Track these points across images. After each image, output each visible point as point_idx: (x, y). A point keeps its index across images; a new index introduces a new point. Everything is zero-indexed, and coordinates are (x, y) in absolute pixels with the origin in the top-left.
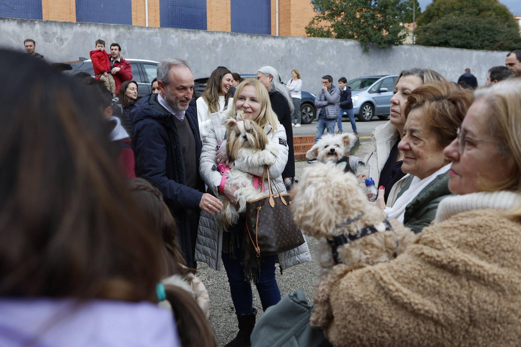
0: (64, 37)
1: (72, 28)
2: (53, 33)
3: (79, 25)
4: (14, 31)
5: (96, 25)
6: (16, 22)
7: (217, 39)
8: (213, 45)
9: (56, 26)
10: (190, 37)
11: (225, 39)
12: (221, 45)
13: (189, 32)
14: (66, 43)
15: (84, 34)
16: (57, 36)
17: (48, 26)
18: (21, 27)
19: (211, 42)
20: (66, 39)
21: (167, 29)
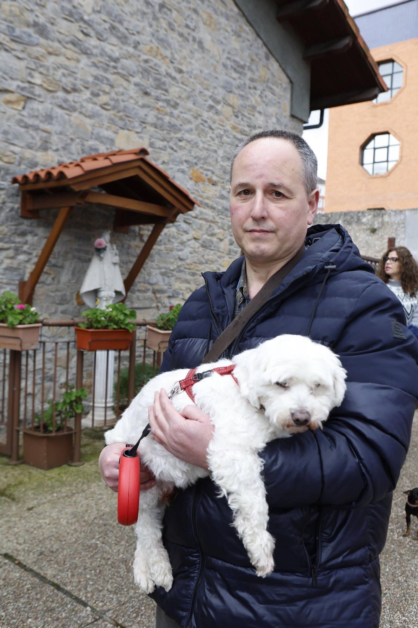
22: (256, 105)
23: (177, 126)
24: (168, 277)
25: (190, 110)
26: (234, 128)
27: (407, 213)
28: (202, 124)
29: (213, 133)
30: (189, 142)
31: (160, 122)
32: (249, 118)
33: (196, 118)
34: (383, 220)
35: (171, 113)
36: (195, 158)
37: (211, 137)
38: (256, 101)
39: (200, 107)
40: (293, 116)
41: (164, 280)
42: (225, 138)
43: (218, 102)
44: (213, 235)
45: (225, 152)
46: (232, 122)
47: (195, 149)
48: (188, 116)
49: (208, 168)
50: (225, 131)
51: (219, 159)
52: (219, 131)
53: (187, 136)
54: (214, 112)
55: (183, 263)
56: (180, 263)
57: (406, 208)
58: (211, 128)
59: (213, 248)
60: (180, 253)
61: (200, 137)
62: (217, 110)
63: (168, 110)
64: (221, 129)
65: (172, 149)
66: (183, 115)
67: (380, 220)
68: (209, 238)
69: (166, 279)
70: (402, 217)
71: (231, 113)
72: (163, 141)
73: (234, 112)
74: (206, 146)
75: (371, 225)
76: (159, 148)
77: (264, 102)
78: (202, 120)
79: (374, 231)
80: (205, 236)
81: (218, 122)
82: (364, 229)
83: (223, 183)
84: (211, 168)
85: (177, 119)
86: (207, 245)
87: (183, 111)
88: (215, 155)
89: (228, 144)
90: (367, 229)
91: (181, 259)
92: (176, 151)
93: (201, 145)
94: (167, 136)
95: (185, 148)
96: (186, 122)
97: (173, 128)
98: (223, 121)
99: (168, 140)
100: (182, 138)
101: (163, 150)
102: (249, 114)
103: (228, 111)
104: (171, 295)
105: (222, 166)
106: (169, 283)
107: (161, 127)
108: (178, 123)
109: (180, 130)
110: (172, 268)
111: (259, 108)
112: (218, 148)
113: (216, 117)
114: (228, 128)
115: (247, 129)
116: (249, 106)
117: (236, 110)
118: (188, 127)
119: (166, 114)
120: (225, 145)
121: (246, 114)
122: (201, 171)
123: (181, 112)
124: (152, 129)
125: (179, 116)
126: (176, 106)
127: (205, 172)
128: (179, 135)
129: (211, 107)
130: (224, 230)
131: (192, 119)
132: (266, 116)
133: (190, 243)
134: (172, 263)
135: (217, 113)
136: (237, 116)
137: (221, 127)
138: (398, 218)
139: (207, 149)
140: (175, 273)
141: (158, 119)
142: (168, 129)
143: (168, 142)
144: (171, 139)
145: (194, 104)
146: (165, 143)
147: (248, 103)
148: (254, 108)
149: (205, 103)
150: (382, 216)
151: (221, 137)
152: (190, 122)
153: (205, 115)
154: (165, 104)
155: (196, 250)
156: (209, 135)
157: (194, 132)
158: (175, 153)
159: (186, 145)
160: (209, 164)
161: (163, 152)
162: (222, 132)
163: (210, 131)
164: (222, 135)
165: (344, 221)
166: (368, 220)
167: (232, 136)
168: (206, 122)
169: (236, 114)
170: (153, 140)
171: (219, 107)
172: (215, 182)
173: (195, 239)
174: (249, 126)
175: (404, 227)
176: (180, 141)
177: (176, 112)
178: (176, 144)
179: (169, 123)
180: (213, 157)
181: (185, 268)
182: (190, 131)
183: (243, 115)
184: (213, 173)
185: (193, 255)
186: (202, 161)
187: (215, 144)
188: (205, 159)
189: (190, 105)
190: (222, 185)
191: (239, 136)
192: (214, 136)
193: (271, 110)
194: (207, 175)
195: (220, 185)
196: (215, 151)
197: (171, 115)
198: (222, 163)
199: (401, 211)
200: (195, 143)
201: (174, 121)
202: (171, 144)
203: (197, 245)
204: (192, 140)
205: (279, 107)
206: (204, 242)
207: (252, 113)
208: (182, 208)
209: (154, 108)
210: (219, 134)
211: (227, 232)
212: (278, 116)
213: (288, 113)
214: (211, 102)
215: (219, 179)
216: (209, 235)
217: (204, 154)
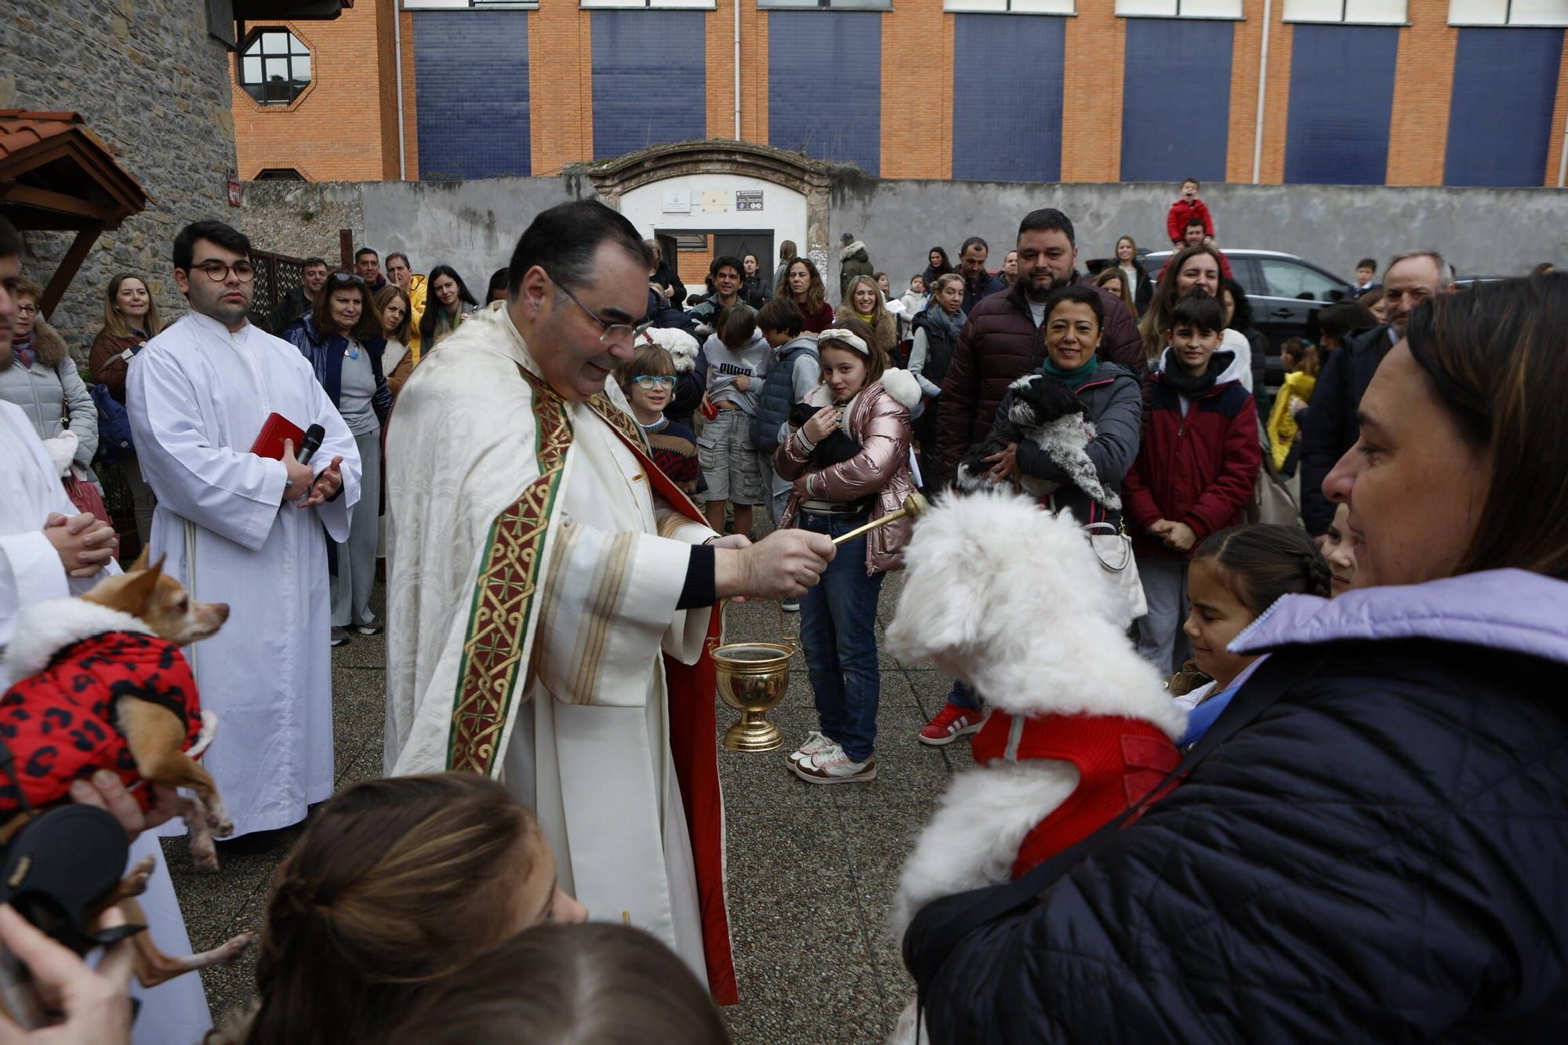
0: (1103, 212)
1: (1119, 193)
2: (1085, 205)
3: (1132, 187)
4: (1019, 205)
5: (1164, 186)
6: (1023, 189)
7: (1414, 203)
8: (1403, 215)
9: (1090, 191)
10: (1351, 203)
11: (1432, 203)
12: (1421, 215)
13: (1351, 190)
14: (1105, 223)
15: (1141, 206)
16: (1091, 211)
17: (1077, 193)
18: (1031, 198)
19: (1398, 210)
20: (1107, 215)
21: (1304, 187)
22: (158, 15)
23: (51, 52)
24: (77, 314)
25: (66, 24)
26: (133, 56)
27: (362, 187)
28: (87, 49)
29: (105, 65)
30: (72, 81)
31: (24, 44)
32: (152, 40)
33: (77, 39)
34: (322, 197)
35: (40, 28)
36: (86, 109)
37: (102, 72)
38: (158, 7)
39: (80, 18)
40: (212, 36)
41: (72, 320)
42: (123, 74)
43: (105, 10)
44: (128, 241)
45: (126, 98)
46: (128, 45)
47: (83, 93)
48: (63, 35)
49: (106, 126)
50: (122, 62)
51: (120, 111)
52: (114, 61)
53: (69, 70)
54: (101, 27)
55: (94, 289)
56: (90, 291)
57: (359, 180)
58: (102, 57)
59: (131, 263)
60: (87, 273)
61: (87, 72)
62: (104, 23)
63: (34, 22)
64: (116, 59)
65: (51, 93)
66: (58, 33)
67: (318, 198)
68: (123, 246)
69: (74, 317)
70: (356, 194)
71: (126, 31)
72: (34, 79)
73: (129, 28)
74: (99, 89)
75: (303, 208)
76: (32, 92)
77: (169, 10)
78: (86, 41)
79: (308, 217)
80: (118, 244)
81: (109, 45)
82: (290, 214)
83: (131, 152)
84: (111, 127)
85: (48, 39)
86: (123, 258)
87: (57, 25)
88: (113, 104)
89: (129, 84)
90: (297, 214)
91: (90, 284)
92: (56, 97)
93: (92, 87)
94: (40, 70)
95: (69, 93)
96: (63, 46)
97: (47, 57)
98: (117, 45)
99: (43, 77)
100: (63, 74)
101: (38, 95)
102: (151, 31)
103: (119, 24)
104: (85, 343)
105: (124, 122)
106: (80, 323)
107: (28, 54)
108: (53, 46)
109: (57, 60)
110: (80, 299)
111: (163, 21)
112: (116, 91)
113: (105, 38)
114: (125, 56)
115: (151, 57)
116: (149, 16)
117: (131, 25)
118: (67, 54)
119: (32, 30)
120: (125, 85)
121: (147, 31)
122: (98, 132)
123: (54, 28)
124: (17, 57)
125: (52, 34)
126: (43, 15)
127: (104, 135)
128: (56, 69)
129: (96, 18)
130: (143, 232)
131: (73, 41)
132: (175, 35)
133: (98, 256)
134: (79, 291)
135: (106, 29)
136: (134, 36)
137: (116, 55)
138: (351, 196)
139: (101, 94)
140: (84, 306)
141: (23, 38)
142: (39, 57)
143: (43, 81)
144: (47, 75)
145: (70, 12)
146: (38, 83)
147: (148, 12)
148: (157, 20)
149: (87, 11)
150: (321, 192)
151: (115, 71)
152: (69, 46)
153: (91, 32)
154: (27, 13)
155: (109, 267)
156: (100, 70)
157: (79, 63)
158: (54, 100)
159: (70, 86)
160: (107, 120)
161: (38, 99)
162: (118, 65)
163: (101, 62)
164: (119, 69)
165: (252, 198)
166: (296, 197)
167: (132, 71)
168: (92, 45)
169: (132, 31)
170: (20, 77)
171: (107, 19)
172: (120, 150)
173: (104, 248)
174: (152, 53)
175: (361, 212)
176: (60, 79)
177: (46, 26)
178: (55, 85)
179: (40, 46)
180: (110, 107)
181: (98, 298)
182: (71, 62)
183: (144, 34)
184: (115, 135)
185: (105, 276)
186: (96, 115)
187: (110, 84)
188: (101, 110)
189: (63, 13)
190: (130, 155)
191: (144, 71)
192: (107, 70)
193: (181, 24)
194: (107, 139)
195: (127, 155)
196: (113, 98)
197: (39, 31)
198: (124, 118)
199: (353, 185)
200: (83, 83)
201: (46, 44)
202: (46, 84)
203: (109, 259)
204: (78, 78)
205: (192, 20)
206: (117, 253)
207: (153, 29)
208: (130, 207)
209: (11, 18)
210: (114, 66)
211: (146, 236)
212: (191, 36)
213: (204, 31)
214: (93, 10)
215: (125, 145)
216: (122, 242)
217: (96, 102)
